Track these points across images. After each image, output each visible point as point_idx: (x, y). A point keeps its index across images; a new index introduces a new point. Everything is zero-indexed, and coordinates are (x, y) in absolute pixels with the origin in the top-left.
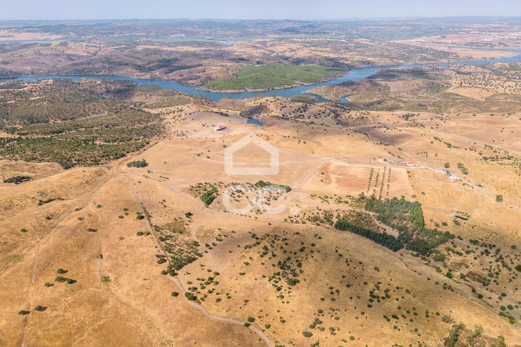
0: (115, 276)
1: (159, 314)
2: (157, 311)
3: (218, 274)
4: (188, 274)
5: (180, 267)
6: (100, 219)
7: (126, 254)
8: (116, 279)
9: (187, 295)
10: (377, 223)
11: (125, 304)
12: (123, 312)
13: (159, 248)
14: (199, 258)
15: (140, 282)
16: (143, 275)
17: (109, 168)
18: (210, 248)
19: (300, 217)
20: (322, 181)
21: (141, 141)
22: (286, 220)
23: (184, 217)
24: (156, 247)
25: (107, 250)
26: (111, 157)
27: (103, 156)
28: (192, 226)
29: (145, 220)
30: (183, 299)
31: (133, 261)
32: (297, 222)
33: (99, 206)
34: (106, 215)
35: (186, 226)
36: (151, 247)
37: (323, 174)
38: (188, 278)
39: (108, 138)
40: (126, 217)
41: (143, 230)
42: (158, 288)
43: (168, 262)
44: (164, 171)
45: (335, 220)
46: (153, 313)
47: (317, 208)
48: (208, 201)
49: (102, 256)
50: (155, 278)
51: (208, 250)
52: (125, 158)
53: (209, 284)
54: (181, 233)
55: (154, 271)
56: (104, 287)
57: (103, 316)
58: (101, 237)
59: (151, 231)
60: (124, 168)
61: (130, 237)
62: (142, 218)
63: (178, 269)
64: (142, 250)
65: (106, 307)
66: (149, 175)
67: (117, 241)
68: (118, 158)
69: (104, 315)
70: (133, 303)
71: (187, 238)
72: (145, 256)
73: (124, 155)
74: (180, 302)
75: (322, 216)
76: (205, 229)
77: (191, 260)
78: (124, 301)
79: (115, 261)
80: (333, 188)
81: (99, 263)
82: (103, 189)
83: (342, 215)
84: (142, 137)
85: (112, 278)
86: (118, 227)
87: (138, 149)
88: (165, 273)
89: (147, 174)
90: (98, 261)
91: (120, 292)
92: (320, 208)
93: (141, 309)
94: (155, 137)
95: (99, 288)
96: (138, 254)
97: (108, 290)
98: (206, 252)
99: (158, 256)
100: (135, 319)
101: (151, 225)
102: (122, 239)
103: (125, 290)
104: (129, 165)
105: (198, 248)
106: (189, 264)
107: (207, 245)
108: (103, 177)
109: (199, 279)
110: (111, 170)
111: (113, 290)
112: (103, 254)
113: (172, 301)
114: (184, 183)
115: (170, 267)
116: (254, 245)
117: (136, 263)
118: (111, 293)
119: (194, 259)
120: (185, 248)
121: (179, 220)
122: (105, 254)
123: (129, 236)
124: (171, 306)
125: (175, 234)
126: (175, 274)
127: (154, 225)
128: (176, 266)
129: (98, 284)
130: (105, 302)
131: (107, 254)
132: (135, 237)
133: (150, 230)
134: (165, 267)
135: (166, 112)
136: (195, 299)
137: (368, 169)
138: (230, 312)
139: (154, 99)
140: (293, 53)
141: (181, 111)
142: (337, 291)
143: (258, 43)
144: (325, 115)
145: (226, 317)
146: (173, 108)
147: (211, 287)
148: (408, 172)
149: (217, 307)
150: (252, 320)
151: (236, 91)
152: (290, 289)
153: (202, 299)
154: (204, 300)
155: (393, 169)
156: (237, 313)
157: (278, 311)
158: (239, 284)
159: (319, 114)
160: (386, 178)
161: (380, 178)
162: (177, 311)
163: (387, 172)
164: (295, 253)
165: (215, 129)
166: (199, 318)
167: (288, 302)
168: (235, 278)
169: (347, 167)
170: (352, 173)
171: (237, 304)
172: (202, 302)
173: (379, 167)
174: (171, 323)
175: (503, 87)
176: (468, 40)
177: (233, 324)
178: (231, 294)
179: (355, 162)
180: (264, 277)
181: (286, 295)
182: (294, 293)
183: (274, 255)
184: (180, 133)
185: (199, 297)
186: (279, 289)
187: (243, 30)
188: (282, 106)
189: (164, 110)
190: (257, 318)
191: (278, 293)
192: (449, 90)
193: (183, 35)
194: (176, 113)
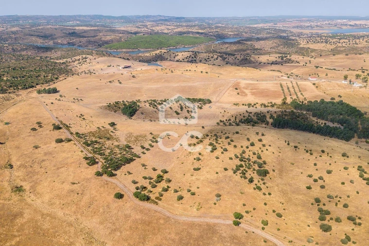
0: (31, 184)
1: (101, 223)
2: (96, 220)
3: (166, 172)
4: (130, 173)
5: (118, 167)
6: (8, 133)
7: (43, 161)
8: (32, 187)
9: (137, 195)
10: (315, 119)
11: (48, 215)
12: (46, 226)
13: (85, 152)
14: (138, 159)
15: (67, 187)
16: (71, 179)
17: (18, 95)
18: (148, 150)
19: (232, 121)
20: (238, 94)
21: (49, 77)
22: (218, 123)
23: (108, 127)
24: (82, 151)
25: (18, 160)
26: (20, 88)
27: (11, 86)
28: (118, 133)
29: (64, 130)
30: (131, 203)
31: (54, 166)
32: (230, 124)
33: (7, 124)
34: (16, 130)
35: (111, 134)
36: (75, 152)
37: (236, 89)
38: (130, 178)
39: (15, 75)
40: (40, 130)
41: (63, 138)
42: (94, 192)
43: (100, 164)
44: (77, 95)
45: (271, 121)
46: (91, 223)
47: (247, 111)
48: (131, 113)
49: (11, 167)
50: (88, 180)
51: (145, 151)
52: (34, 89)
53: (160, 182)
54: (108, 139)
55: (84, 174)
56: (15, 198)
57: (16, 234)
58: (10, 148)
59: (72, 138)
60: (35, 94)
61: (48, 145)
62: (60, 128)
63: (115, 170)
64: (64, 155)
65: (19, 221)
66: (61, 99)
67: (31, 150)
68: (27, 88)
69: (18, 231)
70: (60, 214)
71: (116, 143)
72: (70, 161)
73: (32, 87)
74: (128, 205)
75: (255, 118)
76: (135, 135)
77: (129, 161)
78: (45, 212)
79: (30, 169)
80: (251, 99)
81: (8, 173)
82: (12, 110)
83: (275, 116)
84: (50, 75)
85: (26, 186)
86: (31, 138)
87: (47, 82)
88: (99, 174)
89: (59, 97)
90: (7, 172)
91: (39, 201)
92: (249, 111)
93: (72, 219)
94: (64, 75)
95: (9, 200)
96: (60, 160)
97: (22, 200)
98: (144, 153)
99: (86, 158)
100: (65, 232)
101: (72, 133)
102: (36, 147)
103: (46, 198)
104: (39, 92)
105: (133, 150)
106: (127, 165)
107: (143, 148)
108: (11, 101)
109: (145, 178)
110: (20, 97)
111: (29, 200)
112: (13, 164)
113: (116, 205)
114: (100, 103)
115: (105, 168)
116: (198, 143)
117: (58, 169)
118: (26, 204)
119: (131, 160)
120: (117, 151)
121: (103, 129)
122: (16, 163)
123: (46, 145)
124: (115, 212)
125: (100, 140)
126: (112, 175)
127: (74, 133)
128: (113, 166)
129: (7, 195)
130: (20, 214)
131: (18, 163)
132: (54, 144)
133: (70, 137)
134: (98, 167)
135: (71, 61)
136: (148, 199)
137: (277, 84)
138: (202, 210)
139: (59, 54)
140: (170, 31)
141: (86, 58)
142: (321, 178)
143: (141, 25)
144: (213, 59)
145: (200, 217)
146: (77, 58)
147: (163, 184)
148: (314, 84)
149: (181, 206)
150: (239, 216)
151: (131, 50)
152: (262, 180)
153: (157, 198)
154: (160, 200)
155: (299, 83)
156: (213, 210)
157: (265, 204)
158: (198, 179)
159: (208, 58)
160: (297, 89)
161: (292, 90)
162: (127, 217)
163: (295, 85)
164: (247, 147)
165: (121, 68)
166: (162, 221)
167: (270, 194)
168: (189, 175)
169: (257, 84)
170: (263, 88)
171: (207, 201)
172: (159, 202)
173: (285, 82)
174: (121, 232)
175: (339, 43)
176: (294, 25)
177: (215, 225)
178: (193, 190)
179: (262, 80)
180: (226, 169)
181: (262, 186)
182: (269, 184)
183: (226, 150)
184: (87, 72)
185: (152, 197)
186: (251, 181)
187: (127, 20)
188: (174, 55)
189: (69, 60)
190: (244, 214)
191: (253, 185)
192: (301, 46)
193: (78, 22)
194: (81, 60)
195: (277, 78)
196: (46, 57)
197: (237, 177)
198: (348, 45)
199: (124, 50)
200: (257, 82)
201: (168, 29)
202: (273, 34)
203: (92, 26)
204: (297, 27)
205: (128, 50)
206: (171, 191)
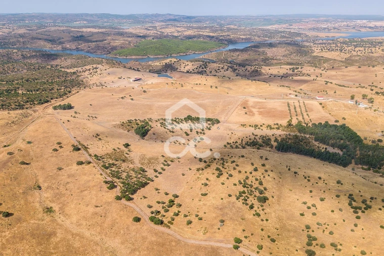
0: (60, 206)
1: (122, 243)
2: (118, 240)
3: (177, 197)
4: (145, 198)
5: (134, 192)
6: (32, 153)
7: (68, 183)
8: (61, 209)
9: (152, 219)
10: (316, 143)
11: (77, 235)
12: (77, 244)
13: (104, 175)
14: (151, 183)
15: (91, 209)
16: (94, 202)
17: (35, 111)
18: (160, 173)
19: (239, 143)
20: (246, 113)
21: (62, 90)
22: (225, 146)
23: (123, 148)
24: (101, 175)
25: (44, 181)
26: (36, 102)
27: (28, 102)
28: (132, 155)
29: (82, 151)
30: (147, 226)
31: (78, 189)
32: (237, 147)
33: (29, 143)
34: (38, 150)
35: (127, 156)
36: (95, 175)
37: (244, 108)
38: (146, 202)
39: (30, 88)
40: (61, 150)
41: (82, 159)
42: (115, 215)
43: (119, 188)
44: (91, 112)
45: (275, 144)
46: (114, 243)
47: (253, 134)
48: (143, 133)
49: (40, 188)
50: (109, 203)
51: (158, 175)
52: (49, 103)
53: (171, 206)
54: (124, 161)
55: (105, 197)
56: (47, 218)
57: (53, 251)
58: (36, 169)
59: (91, 160)
60: (50, 110)
61: (70, 167)
62: (79, 149)
63: (132, 194)
64: (85, 178)
65: (54, 240)
66: (76, 116)
67: (55, 171)
68: (42, 103)
69: (54, 249)
70: (87, 234)
71: (131, 166)
72: (91, 184)
73: (47, 102)
74: (145, 228)
75: (260, 141)
76: (148, 157)
77: (144, 185)
78: (75, 232)
79: (57, 191)
80: (258, 119)
81: (37, 194)
82: (31, 128)
83: (279, 139)
84: (63, 88)
85: (56, 207)
86: (54, 159)
87: (61, 96)
88: (118, 198)
89: (74, 114)
90: (37, 192)
91: (68, 222)
92: (255, 134)
93: (98, 239)
94: (75, 88)
95: (42, 220)
96: (83, 182)
97: (54, 221)
98: (157, 177)
99: (106, 182)
100: (93, 251)
101: (90, 155)
102: (60, 169)
103: (74, 219)
104: (55, 108)
105: (146, 173)
106: (142, 189)
107: (156, 171)
108: (30, 118)
109: (159, 203)
110: (37, 113)
111: (59, 221)
112: (41, 186)
113: (134, 227)
114: (113, 120)
115: (123, 192)
116: (206, 168)
117: (82, 191)
118: (58, 224)
119: (146, 184)
120: (133, 174)
121: (118, 150)
122: (44, 186)
123: (68, 166)
124: (134, 233)
125: (117, 163)
126: (130, 199)
127: (93, 155)
128: (130, 191)
129: (40, 216)
130: (53, 234)
131: (46, 185)
132: (75, 167)
133: (89, 159)
134: (117, 191)
135: (81, 71)
136: (162, 223)
137: (284, 103)
138: (208, 234)
139: (69, 62)
140: (180, 34)
141: (96, 68)
142: (314, 205)
143: (150, 27)
144: (224, 70)
145: (206, 240)
146: (88, 67)
147: (174, 209)
148: (321, 104)
149: (190, 230)
150: (238, 241)
151: (140, 57)
152: (262, 206)
153: (169, 222)
154: (172, 224)
155: (306, 102)
156: (217, 235)
157: (262, 230)
158: (205, 205)
159: (219, 69)
160: (303, 109)
161: (298, 110)
162: (144, 238)
163: (302, 104)
164: (251, 173)
165: (131, 80)
166: (173, 244)
167: (267, 220)
168: (197, 199)
169: (265, 102)
170: (271, 107)
171: (212, 225)
172: (171, 226)
173: (293, 101)
174: (140, 252)
175: (355, 51)
176: (310, 26)
177: (218, 248)
178: (201, 215)
179: (270, 98)
180: (230, 196)
181: (261, 213)
182: (267, 210)
183: (231, 176)
184: (98, 84)
185: (166, 221)
186: (252, 207)
187: (135, 19)
188: (185, 65)
189: (80, 69)
190: (243, 239)
191: (253, 212)
192: (315, 54)
193: (85, 22)
194: (91, 70)
195: (285, 97)
196: (57, 65)
197: (239, 204)
198: (363, 53)
199: (134, 57)
200: (264, 101)
201: (178, 32)
202: (288, 37)
203: (100, 27)
204: (314, 29)
205: (138, 57)
206: (181, 215)
